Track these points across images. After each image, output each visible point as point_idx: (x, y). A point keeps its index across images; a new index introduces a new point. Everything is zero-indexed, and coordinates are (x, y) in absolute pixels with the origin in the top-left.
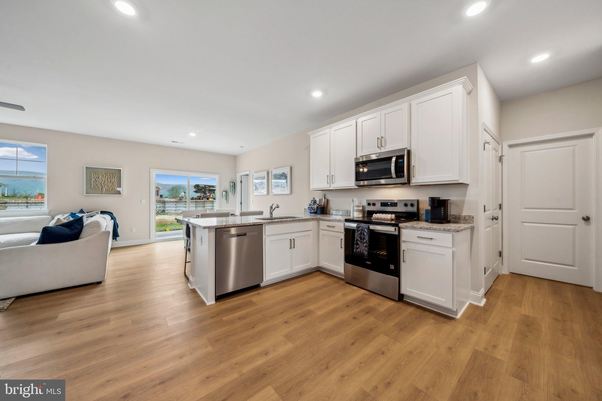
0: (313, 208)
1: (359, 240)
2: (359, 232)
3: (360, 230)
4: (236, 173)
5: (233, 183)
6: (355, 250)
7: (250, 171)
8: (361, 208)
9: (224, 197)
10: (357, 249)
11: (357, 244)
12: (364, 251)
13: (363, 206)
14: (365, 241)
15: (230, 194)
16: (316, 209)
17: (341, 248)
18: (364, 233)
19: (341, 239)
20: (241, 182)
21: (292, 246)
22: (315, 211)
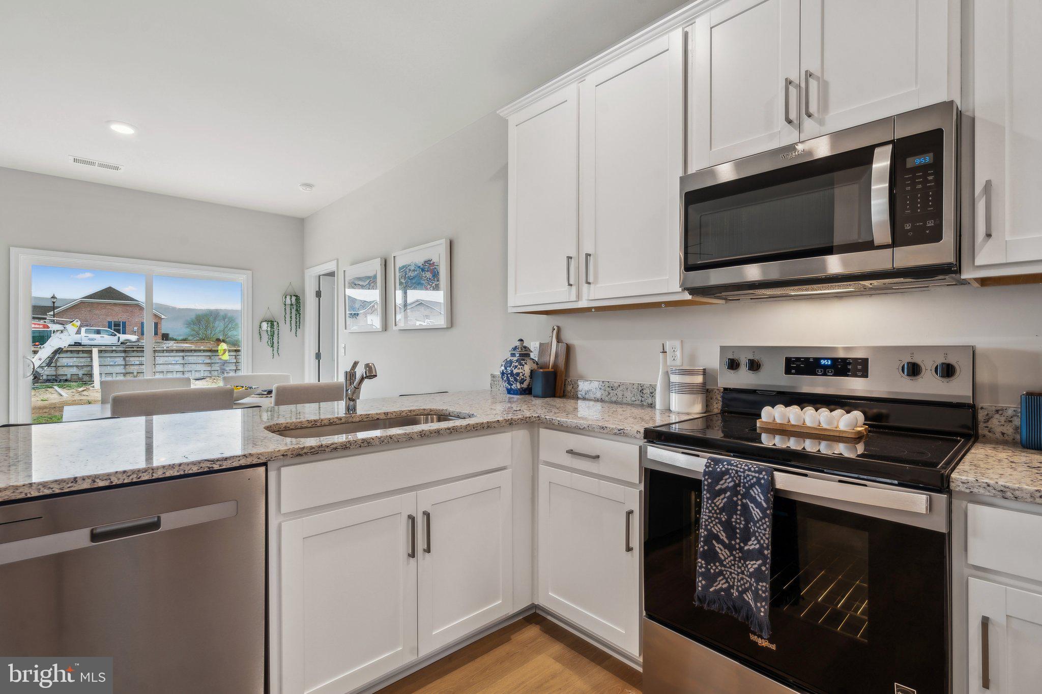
0: (518, 374)
1: (723, 536)
2: (721, 501)
3: (723, 491)
4: (302, 267)
5: (294, 299)
6: (700, 583)
7: (338, 260)
8: (699, 379)
9: (265, 337)
10: (711, 579)
11: (711, 556)
12: (749, 597)
13: (705, 372)
14: (753, 545)
15: (285, 329)
16: (528, 379)
17: (629, 549)
18: (745, 507)
19: (630, 513)
20: (318, 294)
21: (421, 544)
22: (525, 385)
